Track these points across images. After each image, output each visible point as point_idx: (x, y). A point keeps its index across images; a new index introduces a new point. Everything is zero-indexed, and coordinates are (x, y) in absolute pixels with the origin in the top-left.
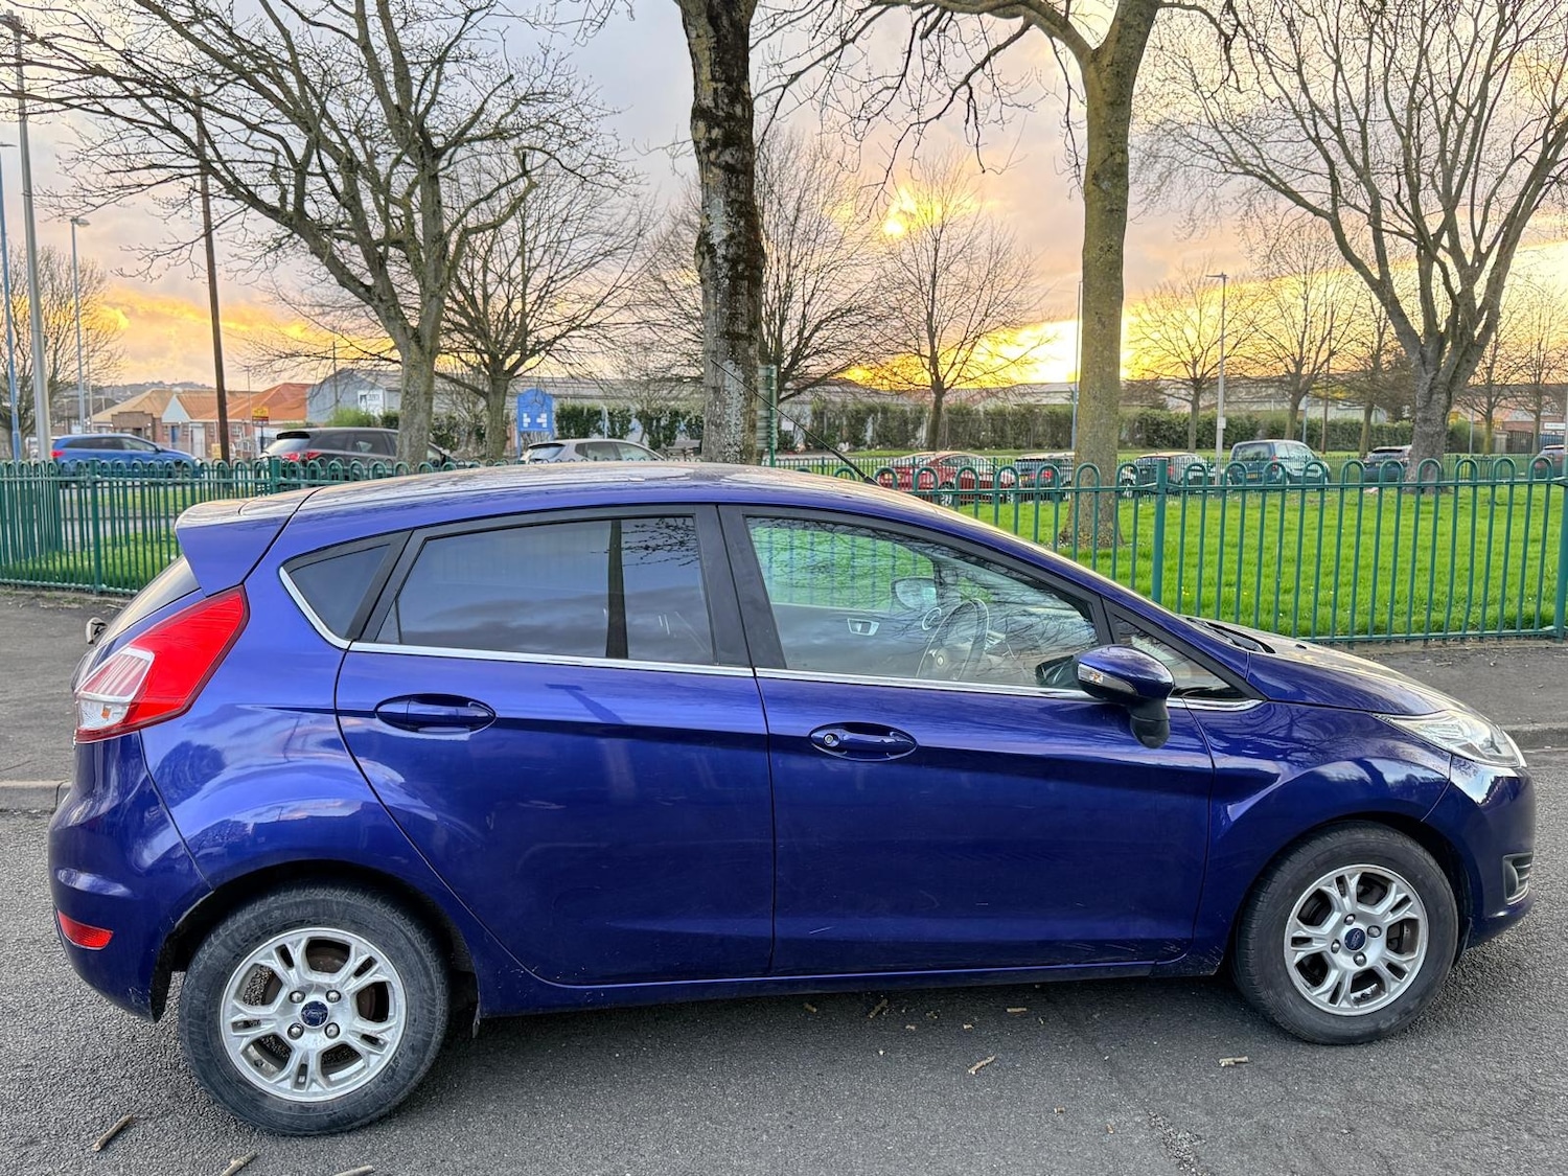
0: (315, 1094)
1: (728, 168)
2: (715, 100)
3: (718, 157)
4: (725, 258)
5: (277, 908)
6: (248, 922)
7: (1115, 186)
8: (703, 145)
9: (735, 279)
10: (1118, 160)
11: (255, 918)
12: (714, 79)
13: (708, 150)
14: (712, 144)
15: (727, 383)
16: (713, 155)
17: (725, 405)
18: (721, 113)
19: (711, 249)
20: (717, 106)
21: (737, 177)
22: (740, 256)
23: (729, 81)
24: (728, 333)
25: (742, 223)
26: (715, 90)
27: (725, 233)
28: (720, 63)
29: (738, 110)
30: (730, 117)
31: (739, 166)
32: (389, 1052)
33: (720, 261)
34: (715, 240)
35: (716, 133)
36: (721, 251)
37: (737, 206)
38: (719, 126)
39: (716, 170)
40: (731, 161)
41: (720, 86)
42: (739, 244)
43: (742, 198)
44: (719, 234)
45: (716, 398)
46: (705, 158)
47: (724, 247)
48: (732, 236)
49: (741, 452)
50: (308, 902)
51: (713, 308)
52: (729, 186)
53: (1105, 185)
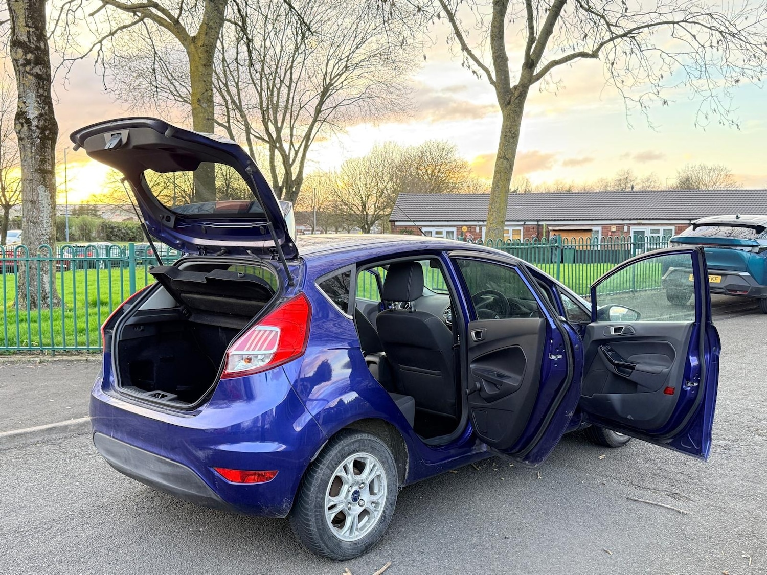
0: (357, 536)
1: (37, 76)
2: (28, 38)
3: (31, 70)
4: (37, 126)
5: (346, 446)
6: (336, 454)
7: (209, 106)
8: (21, 62)
9: (44, 139)
10: (210, 94)
11: (339, 452)
12: (27, 25)
13: (24, 65)
14: (28, 62)
15: (40, 199)
16: (28, 68)
17: (40, 211)
18: (32, 45)
19: (28, 121)
20: (30, 41)
21: (43, 82)
22: (46, 126)
23: (37, 28)
24: (40, 169)
25: (46, 108)
26: (28, 32)
27: (37, 113)
28: (31, 18)
29: (42, 45)
30: (38, 48)
31: (44, 76)
32: (381, 508)
33: (34, 128)
34: (31, 116)
35: (29, 56)
36: (35, 123)
37: (43, 98)
38: (32, 52)
39: (30, 77)
40: (40, 72)
41: (32, 30)
42: (45, 120)
43: (46, 94)
44: (33, 113)
45: (34, 207)
46: (22, 69)
47: (36, 120)
48: (41, 115)
49: (50, 239)
50: (356, 441)
51: (29, 155)
52: (39, 86)
53: (204, 105)
